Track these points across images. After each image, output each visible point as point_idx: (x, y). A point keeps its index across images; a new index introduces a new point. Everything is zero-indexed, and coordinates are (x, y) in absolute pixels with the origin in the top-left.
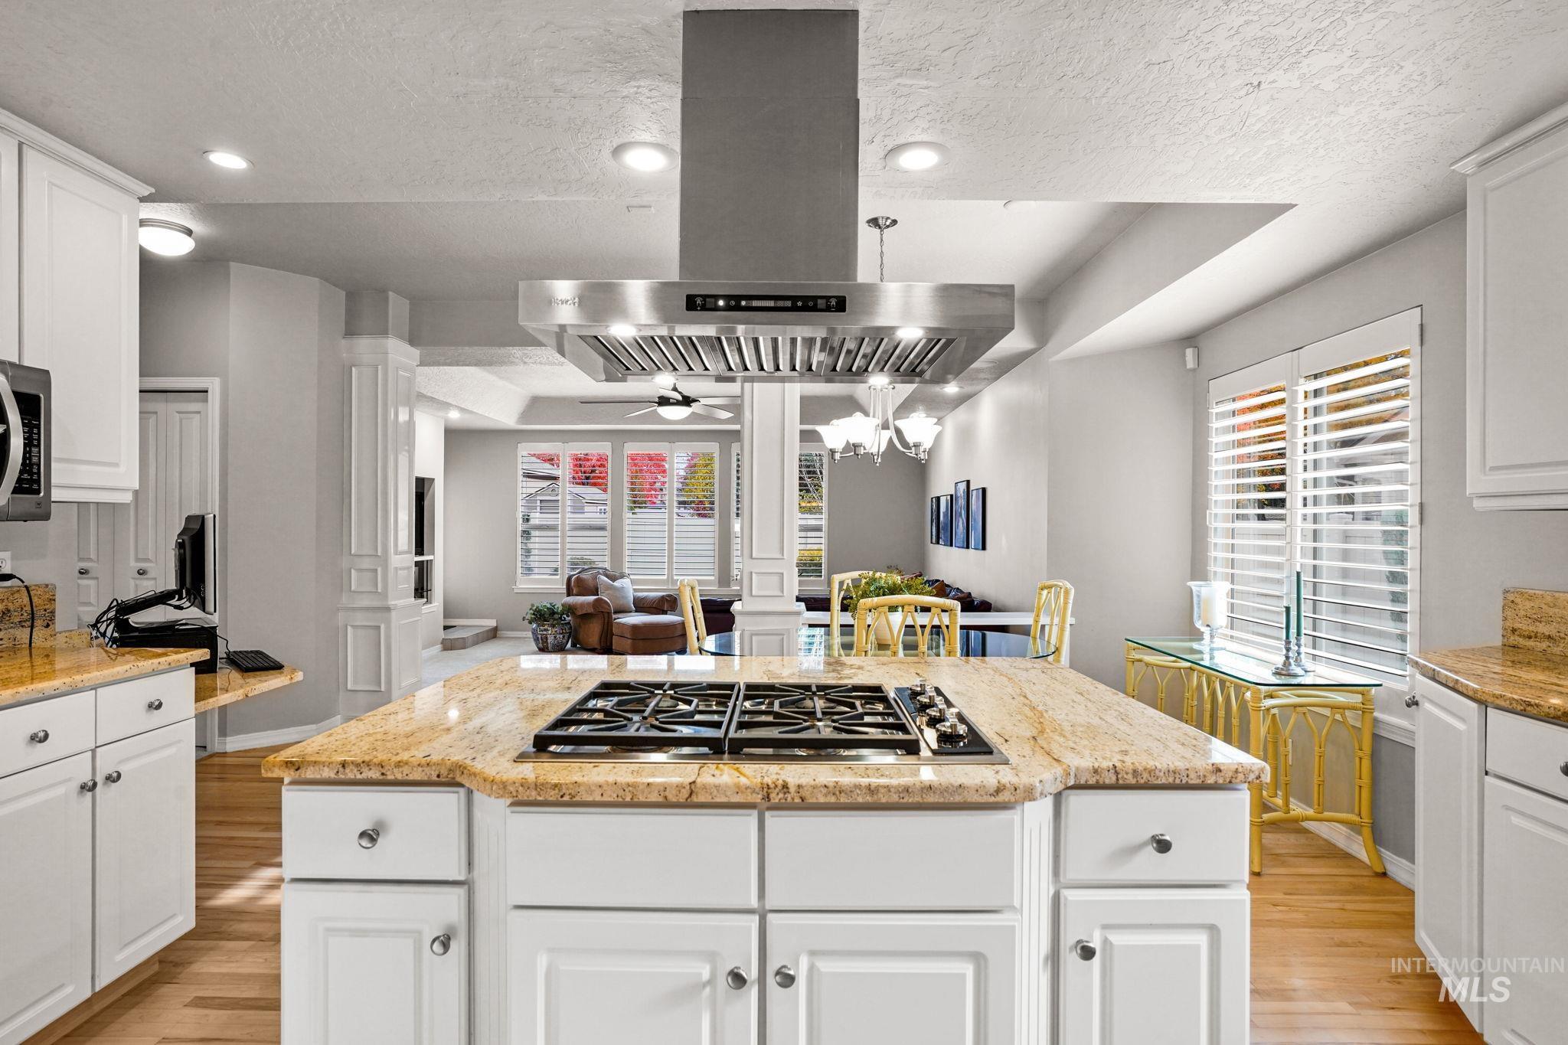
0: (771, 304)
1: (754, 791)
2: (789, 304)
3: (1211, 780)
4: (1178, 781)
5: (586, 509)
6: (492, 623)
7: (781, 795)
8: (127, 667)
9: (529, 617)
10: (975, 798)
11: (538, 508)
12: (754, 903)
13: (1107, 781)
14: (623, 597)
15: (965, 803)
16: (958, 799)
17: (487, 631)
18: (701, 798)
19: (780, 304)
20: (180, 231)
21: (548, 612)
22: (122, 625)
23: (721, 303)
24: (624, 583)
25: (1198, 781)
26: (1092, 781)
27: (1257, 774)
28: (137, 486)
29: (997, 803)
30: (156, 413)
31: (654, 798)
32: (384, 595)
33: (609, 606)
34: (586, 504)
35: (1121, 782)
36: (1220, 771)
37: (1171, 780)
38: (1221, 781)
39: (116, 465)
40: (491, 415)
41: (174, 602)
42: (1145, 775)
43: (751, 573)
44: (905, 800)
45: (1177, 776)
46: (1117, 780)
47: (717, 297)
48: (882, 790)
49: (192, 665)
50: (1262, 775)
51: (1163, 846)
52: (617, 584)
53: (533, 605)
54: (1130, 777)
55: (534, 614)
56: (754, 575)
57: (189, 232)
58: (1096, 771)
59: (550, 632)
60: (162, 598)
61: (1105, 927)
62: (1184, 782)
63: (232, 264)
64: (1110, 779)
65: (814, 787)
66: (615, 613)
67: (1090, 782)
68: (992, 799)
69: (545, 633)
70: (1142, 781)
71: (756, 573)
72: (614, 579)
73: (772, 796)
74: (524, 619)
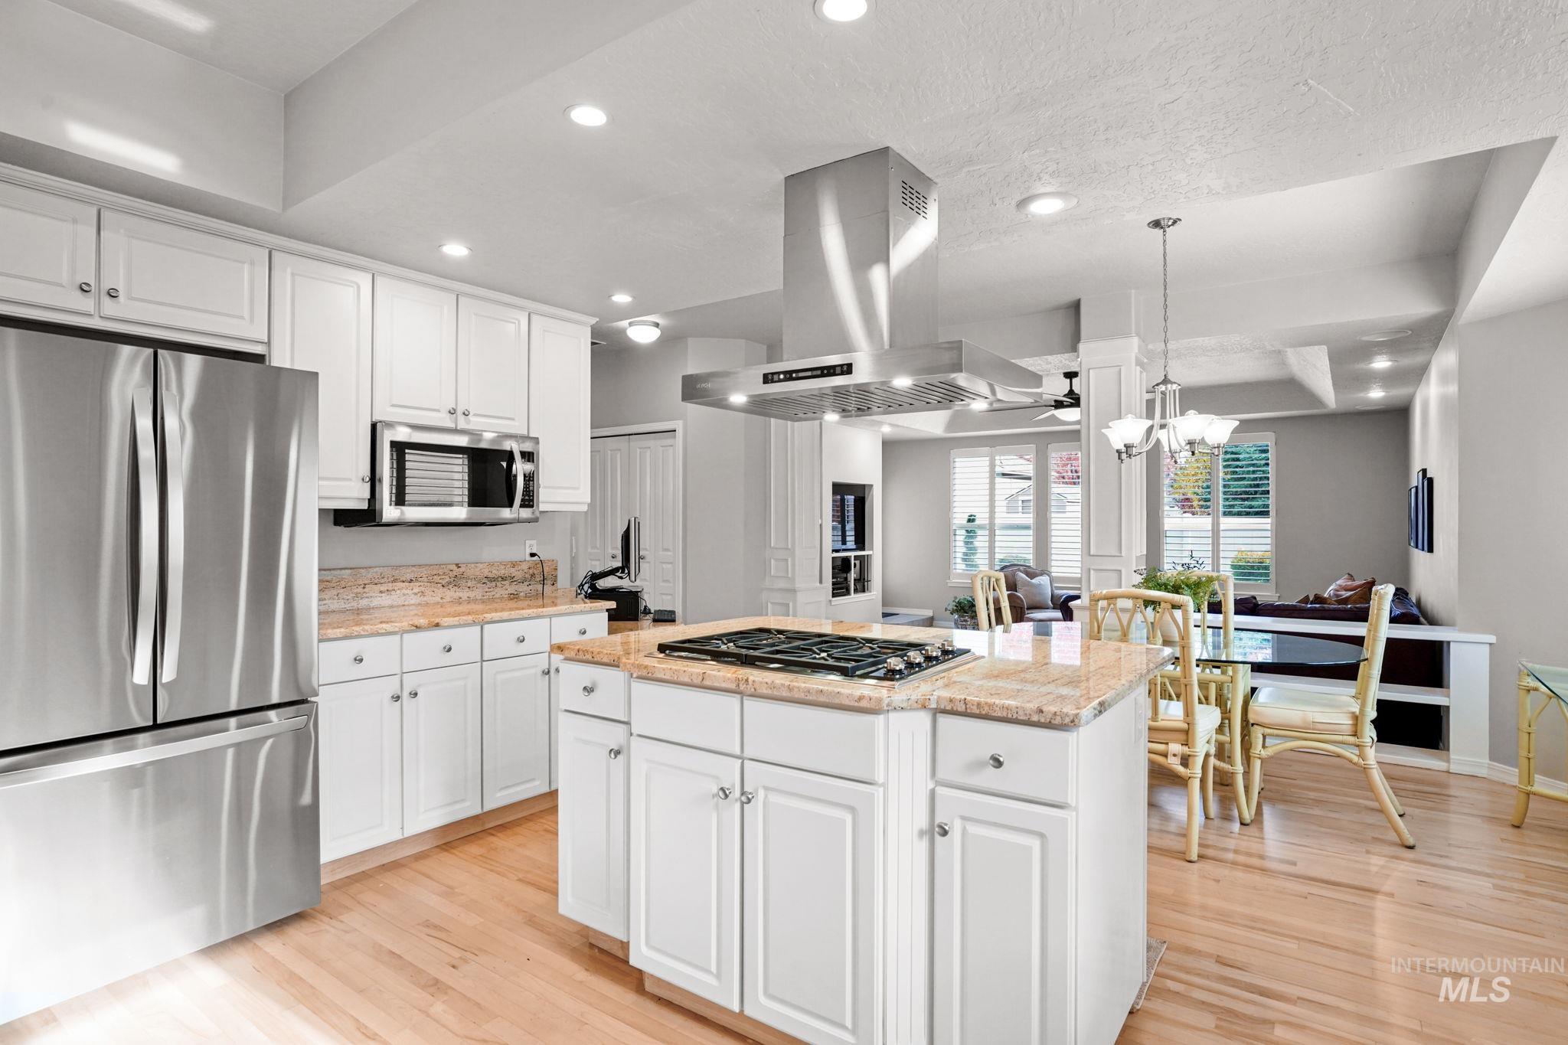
0: (809, 374)
1: (732, 682)
2: (819, 372)
3: (1035, 718)
4: (1010, 716)
5: (1068, 509)
6: (929, 613)
7: (745, 686)
8: (566, 607)
9: (950, 608)
10: (847, 702)
11: (1020, 508)
12: (737, 751)
13: (959, 709)
14: (1040, 594)
15: (841, 704)
16: (837, 701)
17: (927, 619)
18: (707, 683)
19: (815, 373)
20: (650, 325)
21: (968, 605)
22: (593, 587)
23: (782, 376)
24: (1043, 580)
25: (1024, 718)
26: (949, 708)
27: (1072, 718)
28: (589, 501)
29: (860, 707)
30: (620, 450)
31: (686, 679)
32: (793, 580)
33: (1022, 601)
34: (1068, 504)
35: (969, 711)
36: (1042, 712)
37: (1005, 714)
38: (1043, 720)
39: (578, 488)
40: (917, 427)
41: (618, 574)
42: (986, 708)
43: (1089, 569)
44: (808, 698)
45: (1009, 711)
46: (966, 709)
47: (779, 373)
48: (796, 690)
49: (607, 610)
50: (1076, 720)
51: (998, 763)
52: (1035, 581)
53: (956, 598)
54: (975, 707)
55: (956, 606)
56: (1092, 572)
57: (657, 325)
58: (951, 701)
59: (969, 623)
60: (612, 572)
61: (963, 818)
62: (1014, 717)
63: (689, 339)
64: (961, 708)
65: (761, 683)
66: (1028, 609)
67: (947, 708)
68: (856, 704)
69: (964, 623)
70: (984, 713)
71: (1094, 570)
72: (1032, 576)
73: (741, 685)
74: (946, 609)
